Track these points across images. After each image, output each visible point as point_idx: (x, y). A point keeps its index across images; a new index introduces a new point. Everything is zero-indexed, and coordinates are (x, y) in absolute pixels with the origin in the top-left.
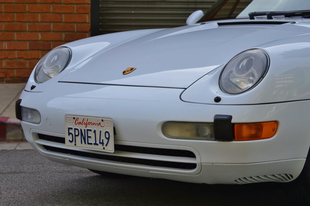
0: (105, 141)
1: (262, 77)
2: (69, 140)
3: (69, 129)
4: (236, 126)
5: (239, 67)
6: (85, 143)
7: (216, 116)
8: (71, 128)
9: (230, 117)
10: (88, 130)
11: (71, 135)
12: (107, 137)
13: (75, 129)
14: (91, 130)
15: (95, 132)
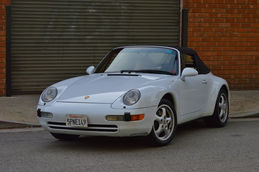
0: (84, 123)
1: (139, 99)
2: (68, 124)
3: (68, 119)
4: (131, 116)
5: (129, 96)
6: (75, 124)
7: (125, 113)
8: (69, 119)
9: (130, 113)
10: (76, 119)
11: (69, 122)
12: (85, 121)
13: (70, 119)
14: (77, 119)
15: (79, 120)
